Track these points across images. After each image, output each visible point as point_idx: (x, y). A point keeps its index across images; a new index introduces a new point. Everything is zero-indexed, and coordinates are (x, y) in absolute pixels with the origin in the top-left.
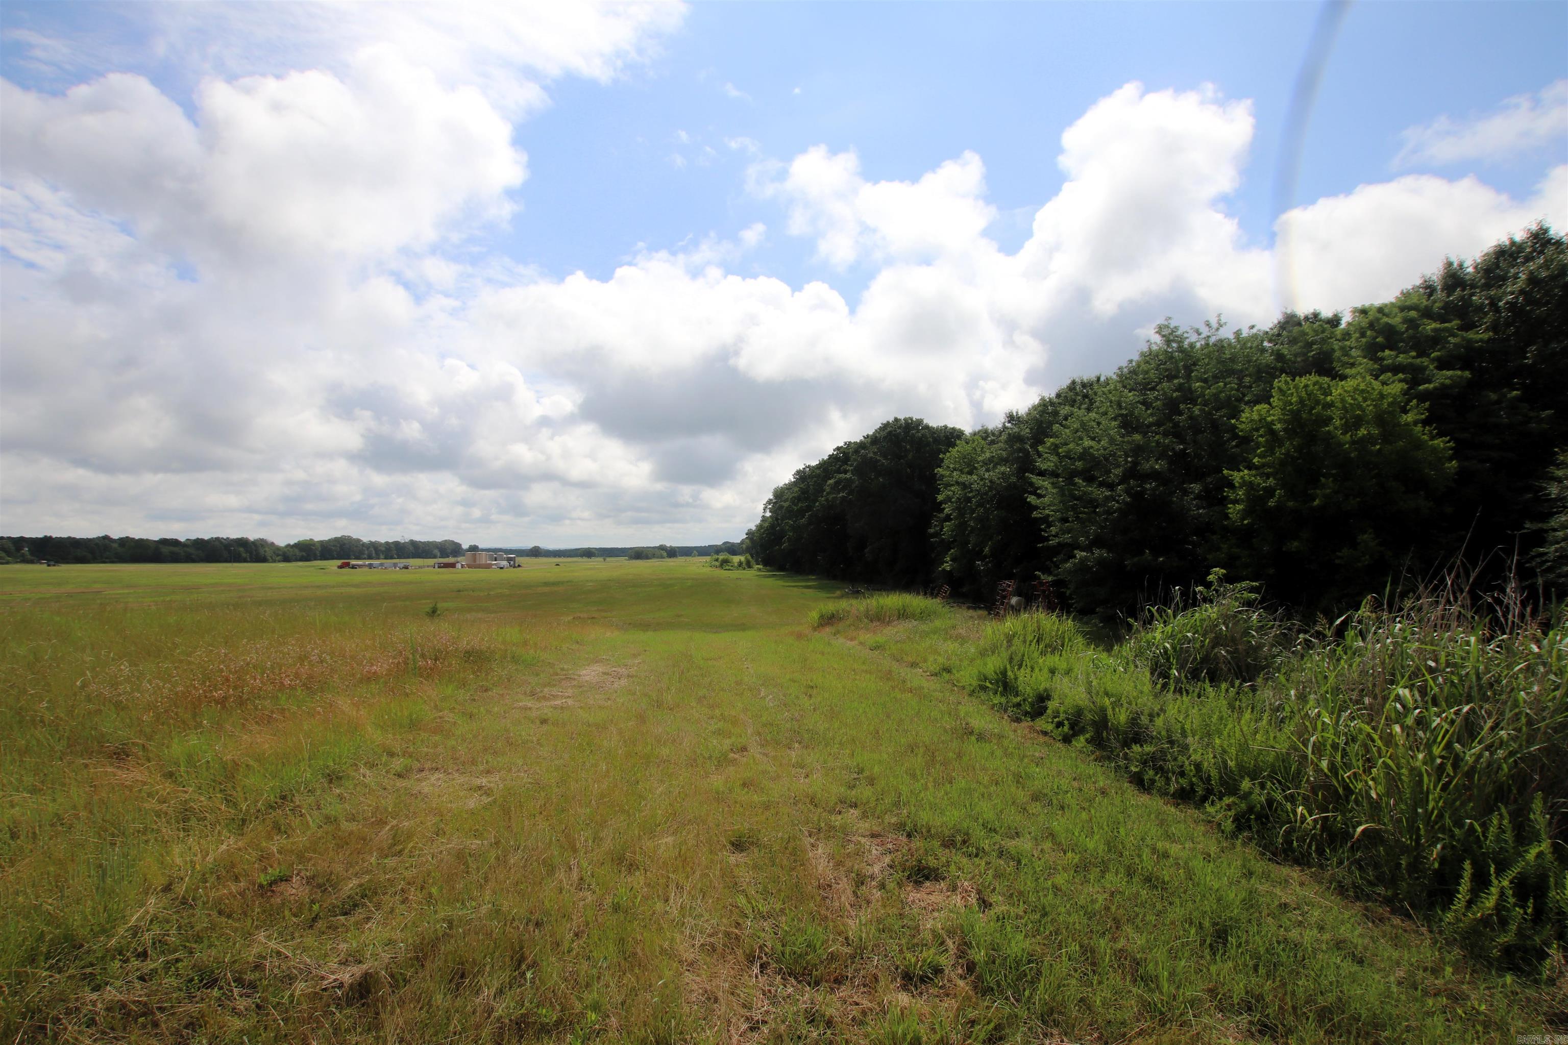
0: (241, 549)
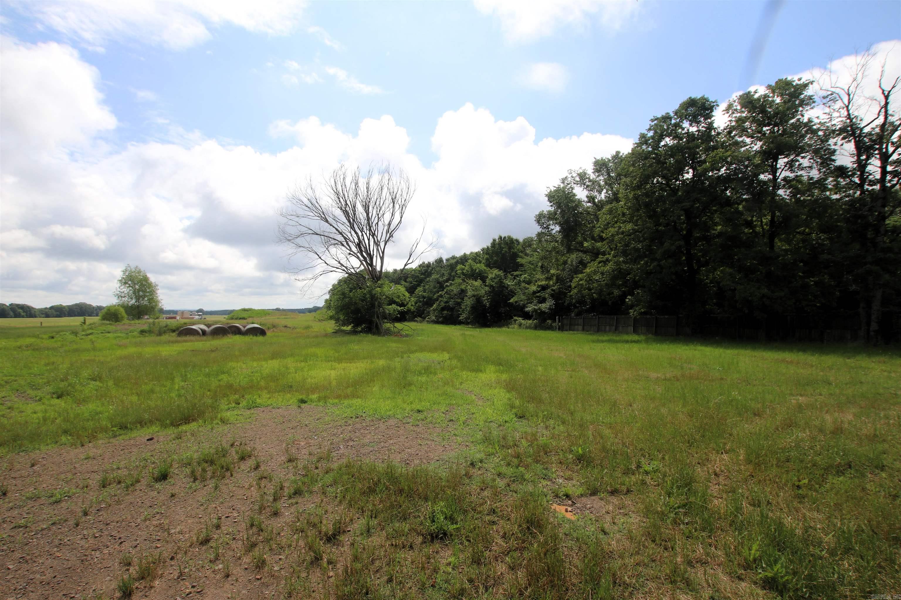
0: (21, 310)
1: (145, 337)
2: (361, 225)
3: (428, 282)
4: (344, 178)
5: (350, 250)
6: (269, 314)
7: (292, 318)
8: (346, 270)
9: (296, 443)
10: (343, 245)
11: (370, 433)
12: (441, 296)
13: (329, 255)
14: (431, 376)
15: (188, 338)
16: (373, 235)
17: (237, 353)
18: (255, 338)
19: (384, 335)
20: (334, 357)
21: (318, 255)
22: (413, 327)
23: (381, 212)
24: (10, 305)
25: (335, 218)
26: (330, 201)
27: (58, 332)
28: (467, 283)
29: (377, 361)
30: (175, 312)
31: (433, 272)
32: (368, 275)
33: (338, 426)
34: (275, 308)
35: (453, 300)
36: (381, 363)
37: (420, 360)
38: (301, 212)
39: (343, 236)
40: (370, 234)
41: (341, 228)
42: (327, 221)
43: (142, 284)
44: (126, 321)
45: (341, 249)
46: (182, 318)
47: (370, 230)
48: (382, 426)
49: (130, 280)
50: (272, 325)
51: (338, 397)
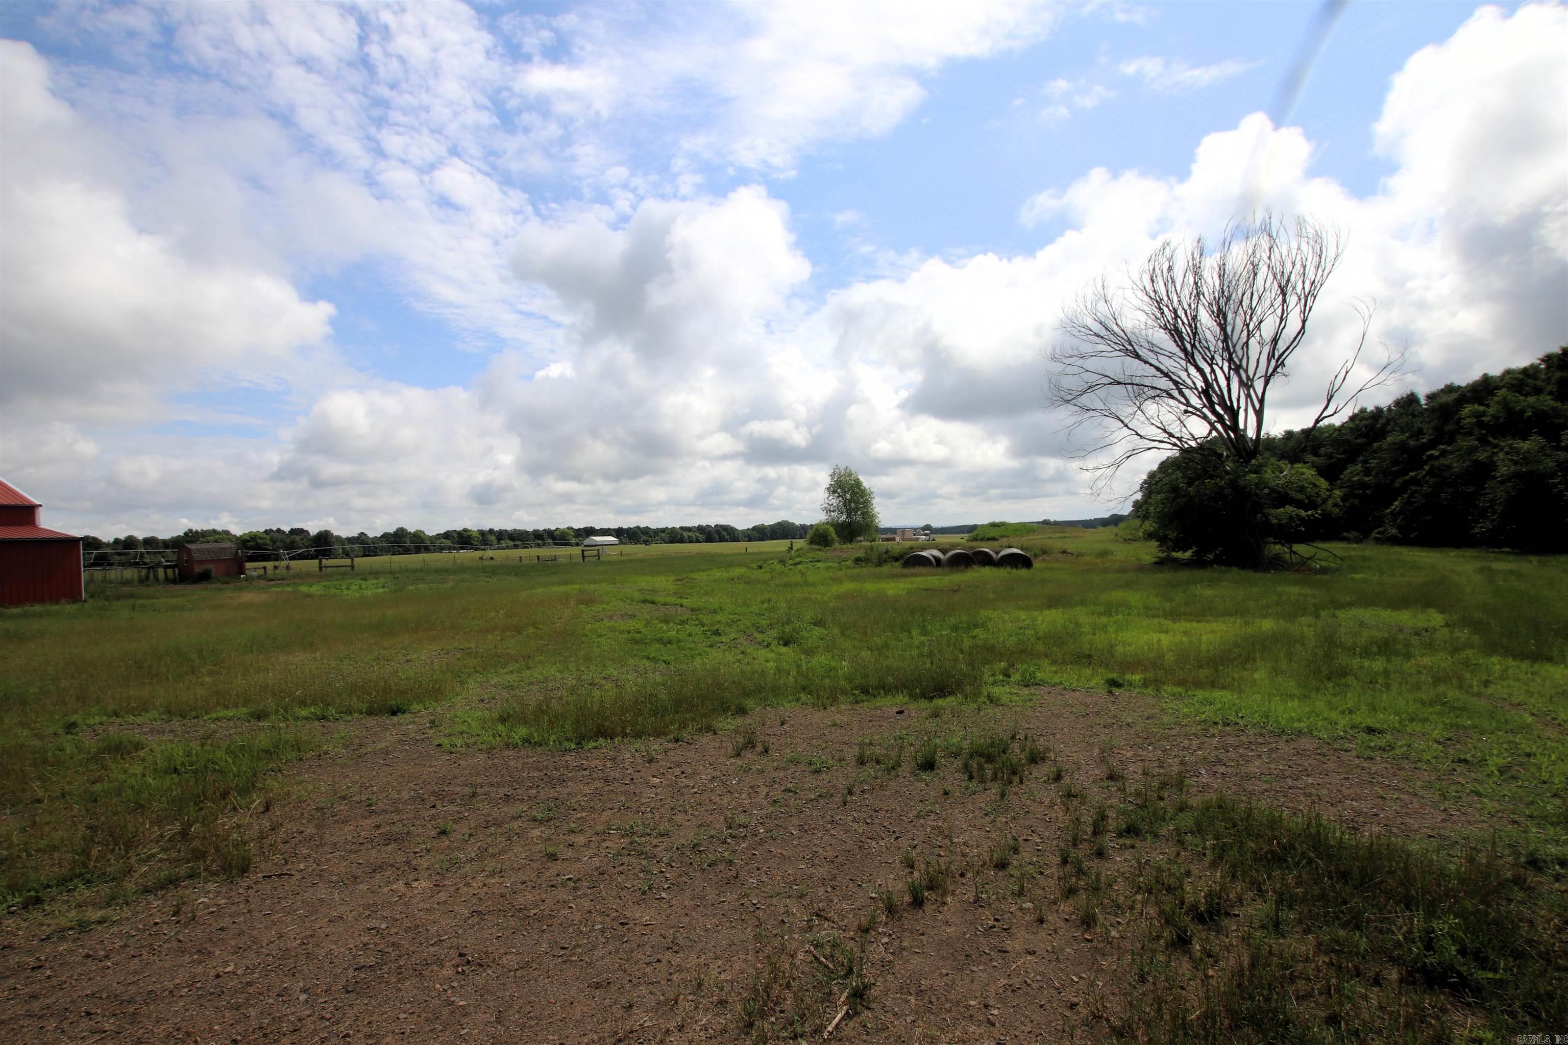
1: (862, 567)
2: (1210, 352)
3: (1375, 452)
4: (1170, 269)
5: (1188, 404)
6: (1034, 531)
7: (1075, 537)
8: (1178, 443)
9: (1116, 751)
10: (1172, 397)
11: (1259, 756)
12: (1414, 481)
13: (1143, 418)
14: (1396, 660)
15: (917, 570)
16: (1237, 369)
17: (991, 596)
18: (1014, 571)
19: (1267, 570)
20: (1164, 610)
21: (1122, 422)
22: (1340, 553)
23: (1255, 319)
24: (716, 526)
25: (1154, 348)
26: (1143, 317)
27: (766, 560)
28: (1496, 446)
29: (1257, 620)
30: (893, 531)
31: (1389, 428)
32: (1228, 449)
33: (1191, 735)
34: (1041, 520)
35: (1451, 490)
36: (1268, 625)
37: (1362, 624)
38: (1087, 348)
39: (1171, 379)
40: (1230, 368)
41: (1167, 364)
42: (1138, 356)
43: (854, 491)
44: (837, 545)
45: (1167, 404)
46: (903, 540)
47: (1230, 360)
48: (1285, 749)
49: (840, 487)
50: (1042, 550)
51: (1182, 683)
